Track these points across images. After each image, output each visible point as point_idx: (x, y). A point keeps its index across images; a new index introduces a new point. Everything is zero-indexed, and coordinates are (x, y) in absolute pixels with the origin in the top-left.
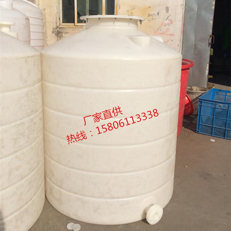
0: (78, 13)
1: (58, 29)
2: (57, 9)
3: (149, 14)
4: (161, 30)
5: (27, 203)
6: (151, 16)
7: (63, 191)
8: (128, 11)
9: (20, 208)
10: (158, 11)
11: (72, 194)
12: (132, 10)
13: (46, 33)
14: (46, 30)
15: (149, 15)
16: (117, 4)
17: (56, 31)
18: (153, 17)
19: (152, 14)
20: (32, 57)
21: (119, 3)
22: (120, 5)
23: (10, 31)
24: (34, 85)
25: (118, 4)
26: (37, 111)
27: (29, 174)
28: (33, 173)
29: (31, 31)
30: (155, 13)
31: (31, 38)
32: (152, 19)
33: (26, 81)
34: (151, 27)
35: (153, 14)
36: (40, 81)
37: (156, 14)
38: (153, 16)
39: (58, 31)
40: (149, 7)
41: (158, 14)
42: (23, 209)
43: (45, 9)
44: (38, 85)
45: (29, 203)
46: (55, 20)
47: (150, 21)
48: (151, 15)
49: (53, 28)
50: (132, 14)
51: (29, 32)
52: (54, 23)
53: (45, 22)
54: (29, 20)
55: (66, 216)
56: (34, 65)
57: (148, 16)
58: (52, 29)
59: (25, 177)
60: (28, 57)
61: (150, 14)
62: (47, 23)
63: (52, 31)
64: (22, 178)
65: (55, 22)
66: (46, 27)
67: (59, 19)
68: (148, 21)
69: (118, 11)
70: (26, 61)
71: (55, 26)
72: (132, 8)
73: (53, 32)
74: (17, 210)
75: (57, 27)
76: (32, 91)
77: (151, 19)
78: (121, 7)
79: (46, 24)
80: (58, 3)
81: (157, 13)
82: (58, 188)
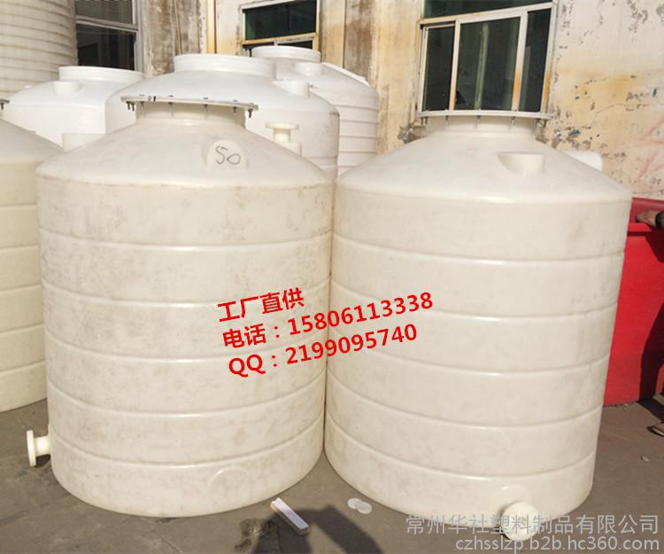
0: (458, 95)
1: (411, 130)
2: (413, 85)
3: (630, 94)
4: (659, 132)
5: (283, 442)
6: (635, 98)
7: (350, 439)
8: (576, 87)
9: (272, 447)
10: (656, 86)
11: (363, 447)
12: (587, 86)
13: (387, 139)
14: (386, 131)
15: (630, 96)
16: (551, 71)
17: (407, 133)
18: (640, 100)
19: (639, 94)
20: (311, 188)
21: (556, 68)
22: (558, 72)
23: (290, 140)
24: (312, 237)
25: (554, 71)
26: (313, 285)
27: (291, 393)
28: (300, 392)
29: (341, 134)
30: (648, 92)
31: (340, 149)
32: (638, 106)
33: (296, 230)
34: (633, 124)
35: (642, 95)
36: (326, 233)
37: (649, 94)
38: (640, 98)
39: (410, 134)
40: (632, 77)
41: (655, 92)
42: (276, 449)
43: (388, 86)
44: (320, 239)
45: (289, 443)
46: (407, 110)
47: (630, 110)
48: (636, 96)
49: (401, 128)
50: (586, 93)
51: (337, 137)
52: (404, 116)
53: (387, 114)
54: (339, 115)
55: (351, 487)
56: (316, 202)
57: (626, 97)
58: (399, 129)
59: (283, 396)
60: (305, 188)
61: (633, 94)
62: (389, 118)
63: (397, 133)
64: (278, 396)
65: (406, 115)
66: (386, 126)
67: (416, 108)
68: (627, 110)
69: (551, 87)
70: (300, 195)
71: (405, 125)
72: (588, 80)
73: (400, 137)
74: (266, 449)
75: (410, 126)
76: (307, 247)
77: (635, 107)
78: (559, 78)
79: (387, 119)
80: (416, 73)
81: (652, 92)
82: (342, 432)
